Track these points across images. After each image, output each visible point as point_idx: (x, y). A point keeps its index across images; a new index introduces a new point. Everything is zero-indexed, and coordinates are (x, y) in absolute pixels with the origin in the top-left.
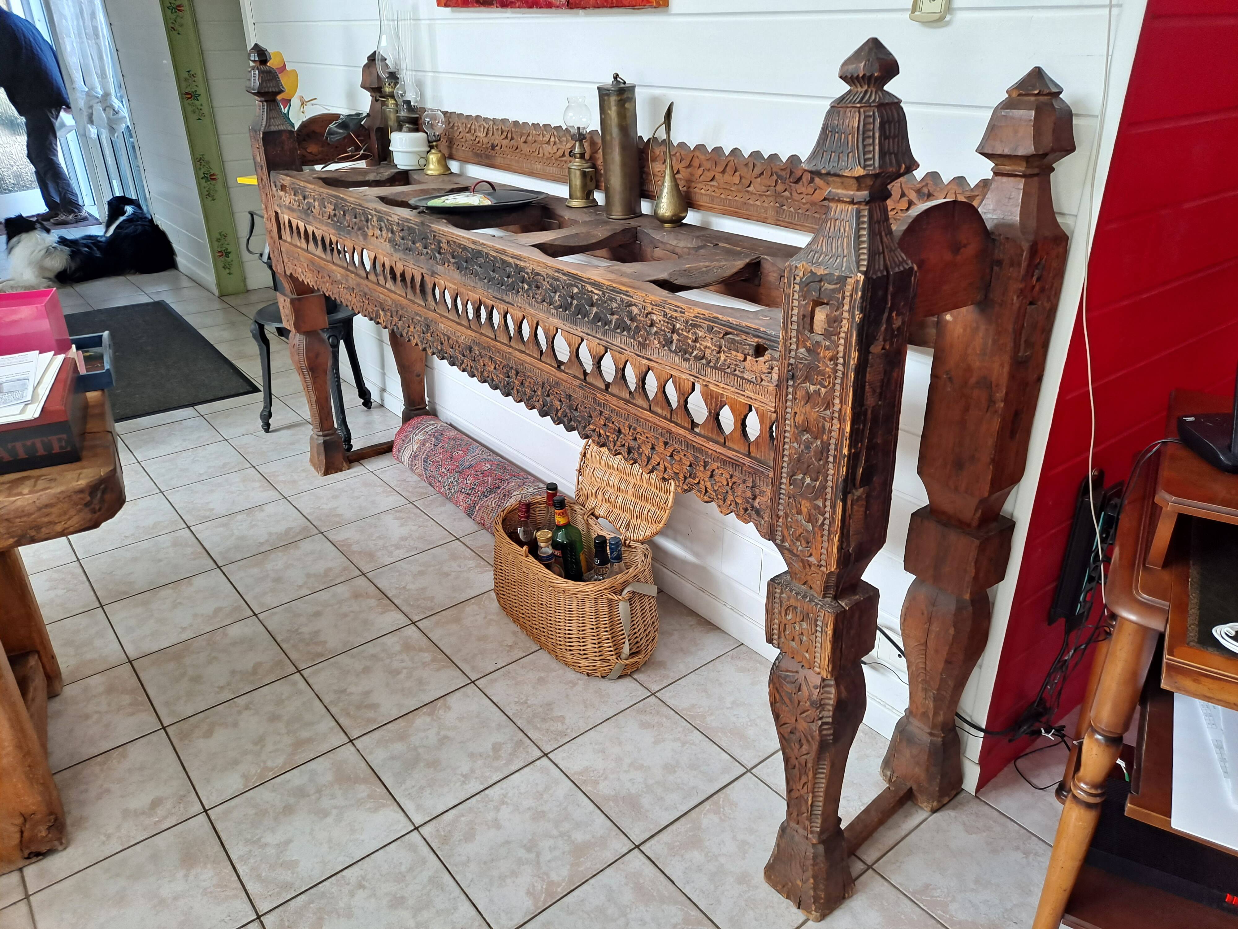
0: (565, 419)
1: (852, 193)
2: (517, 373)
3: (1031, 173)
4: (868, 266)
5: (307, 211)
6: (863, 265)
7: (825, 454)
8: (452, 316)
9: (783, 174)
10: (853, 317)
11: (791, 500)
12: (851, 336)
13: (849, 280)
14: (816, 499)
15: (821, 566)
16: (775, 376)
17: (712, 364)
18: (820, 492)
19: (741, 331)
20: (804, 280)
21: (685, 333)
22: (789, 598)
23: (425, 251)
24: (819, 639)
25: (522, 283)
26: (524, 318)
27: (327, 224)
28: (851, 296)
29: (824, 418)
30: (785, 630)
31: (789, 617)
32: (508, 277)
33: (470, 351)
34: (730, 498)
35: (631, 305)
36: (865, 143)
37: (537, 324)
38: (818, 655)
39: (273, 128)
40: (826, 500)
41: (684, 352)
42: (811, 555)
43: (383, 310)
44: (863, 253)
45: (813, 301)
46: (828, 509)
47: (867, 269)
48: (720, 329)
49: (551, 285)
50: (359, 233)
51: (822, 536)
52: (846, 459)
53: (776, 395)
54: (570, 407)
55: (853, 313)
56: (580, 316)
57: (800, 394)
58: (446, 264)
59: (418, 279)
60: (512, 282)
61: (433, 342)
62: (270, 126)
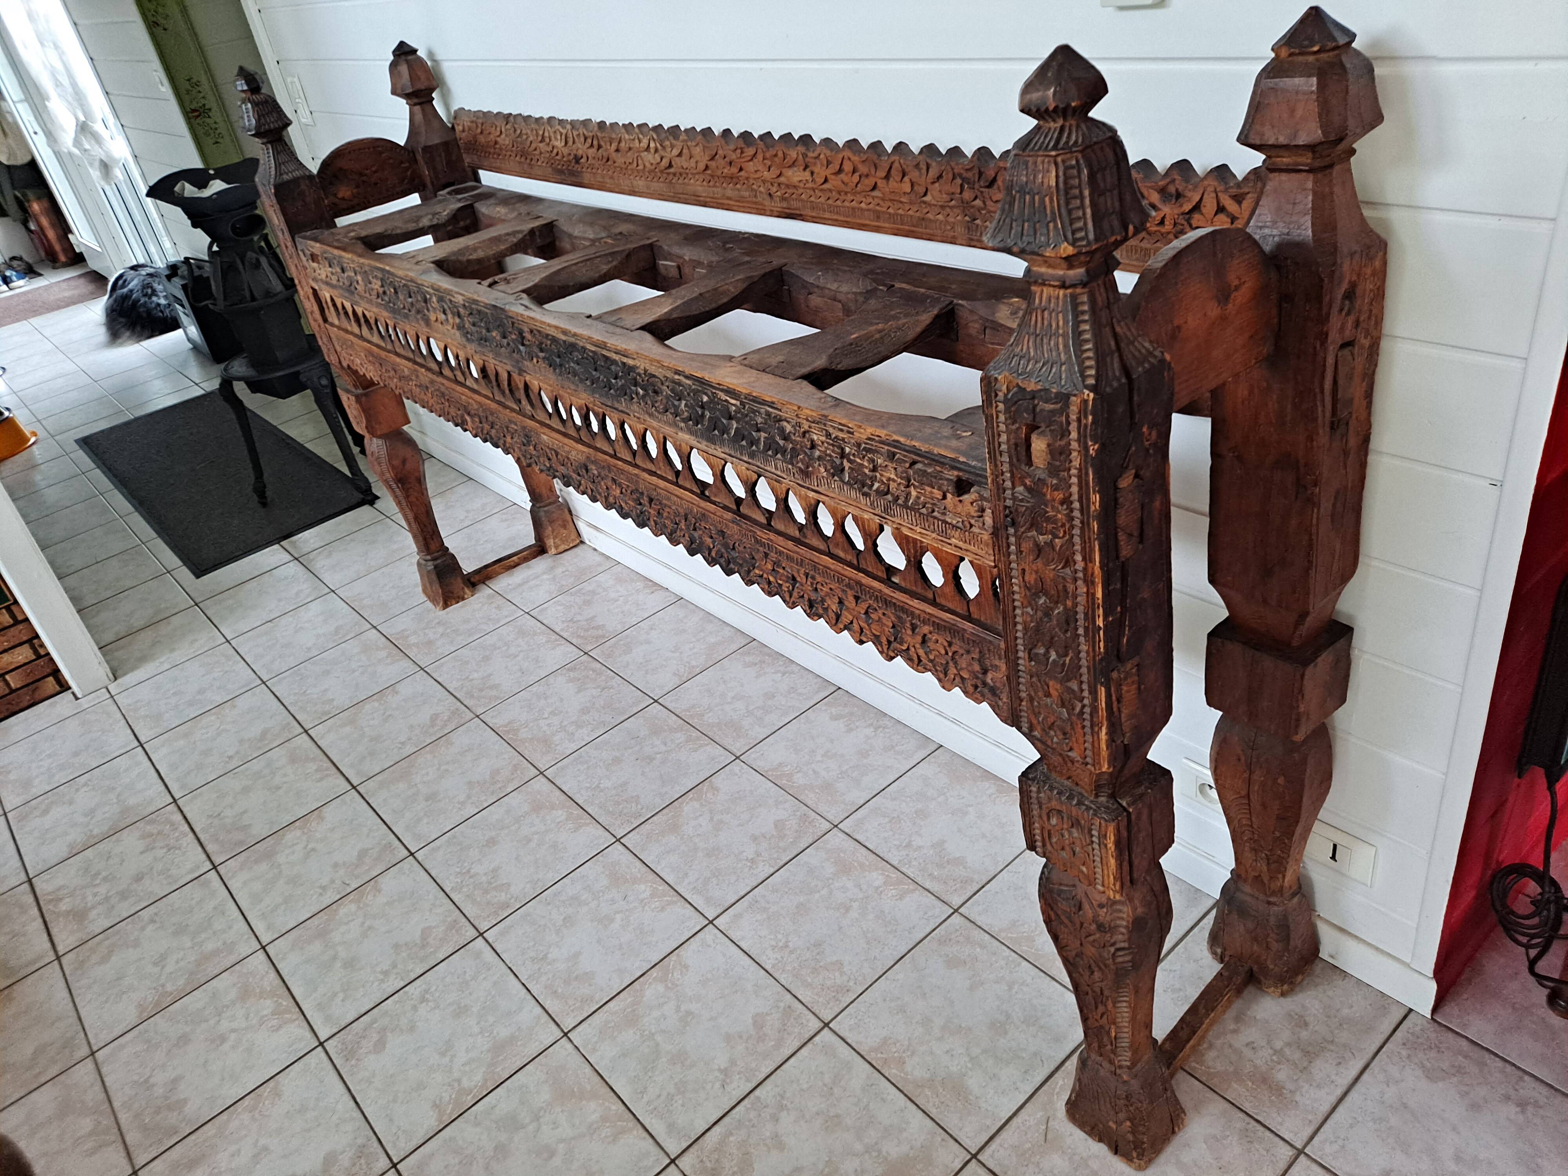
0: (722, 561)
1: (1061, 273)
2: (651, 500)
3: (1322, 165)
4: (1098, 377)
5: (350, 289)
6: (1090, 376)
7: (1072, 626)
8: (555, 423)
9: (969, 175)
10: (1086, 449)
11: (1034, 679)
12: (1087, 474)
13: (1073, 399)
14: (1069, 680)
15: (1087, 764)
16: (988, 519)
17: (900, 502)
18: (1074, 671)
19: (934, 460)
20: (1010, 396)
21: (858, 460)
22: (1050, 799)
23: (505, 341)
24: (1097, 852)
25: (635, 385)
26: (646, 430)
27: (379, 305)
28: (1079, 420)
29: (1064, 578)
30: (1050, 837)
31: (1054, 821)
32: (616, 378)
33: (587, 471)
34: (952, 671)
35: (780, 420)
36: (1071, 207)
37: (665, 439)
38: (1099, 870)
39: (286, 177)
40: (1082, 682)
41: (861, 484)
42: (1071, 749)
43: (469, 414)
44: (1088, 358)
45: (1027, 425)
46: (1086, 694)
47: (1097, 381)
48: (905, 456)
49: (672, 391)
50: (419, 316)
51: (1084, 727)
52: (1101, 632)
53: (994, 546)
54: (726, 546)
55: (1086, 443)
56: (716, 432)
57: (1026, 546)
58: (535, 360)
59: (504, 376)
60: (622, 385)
61: (538, 457)
62: (281, 174)
